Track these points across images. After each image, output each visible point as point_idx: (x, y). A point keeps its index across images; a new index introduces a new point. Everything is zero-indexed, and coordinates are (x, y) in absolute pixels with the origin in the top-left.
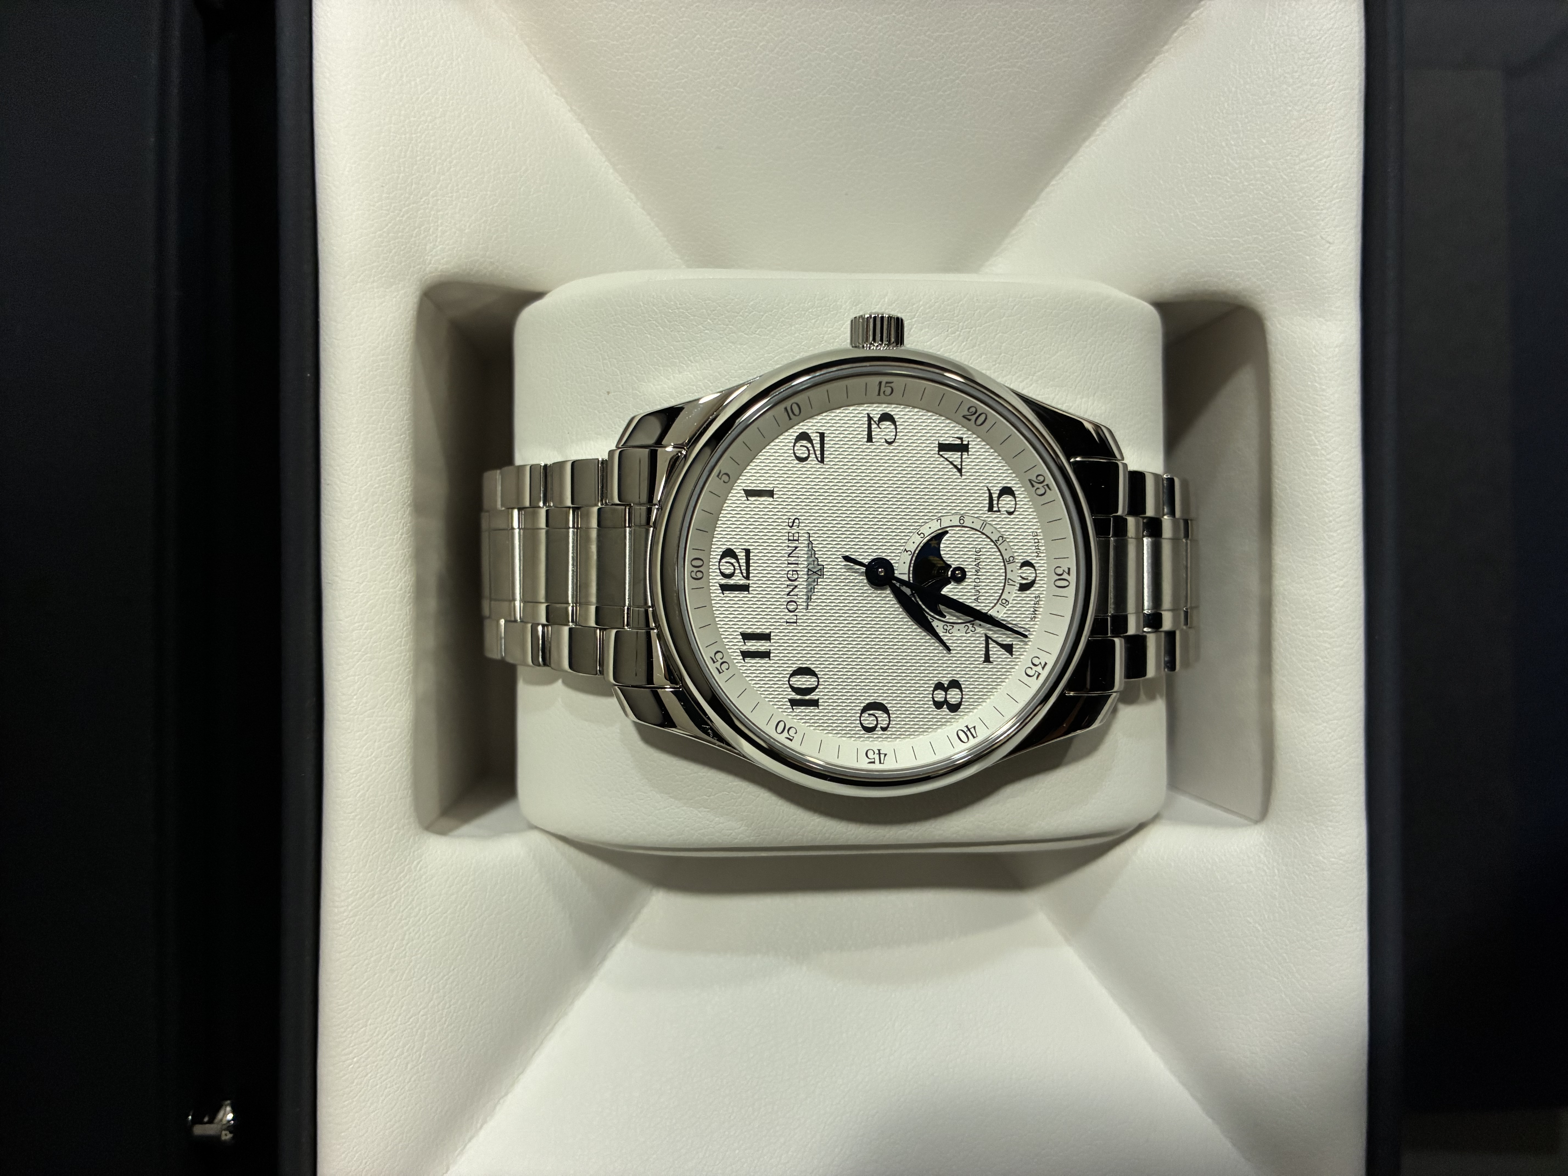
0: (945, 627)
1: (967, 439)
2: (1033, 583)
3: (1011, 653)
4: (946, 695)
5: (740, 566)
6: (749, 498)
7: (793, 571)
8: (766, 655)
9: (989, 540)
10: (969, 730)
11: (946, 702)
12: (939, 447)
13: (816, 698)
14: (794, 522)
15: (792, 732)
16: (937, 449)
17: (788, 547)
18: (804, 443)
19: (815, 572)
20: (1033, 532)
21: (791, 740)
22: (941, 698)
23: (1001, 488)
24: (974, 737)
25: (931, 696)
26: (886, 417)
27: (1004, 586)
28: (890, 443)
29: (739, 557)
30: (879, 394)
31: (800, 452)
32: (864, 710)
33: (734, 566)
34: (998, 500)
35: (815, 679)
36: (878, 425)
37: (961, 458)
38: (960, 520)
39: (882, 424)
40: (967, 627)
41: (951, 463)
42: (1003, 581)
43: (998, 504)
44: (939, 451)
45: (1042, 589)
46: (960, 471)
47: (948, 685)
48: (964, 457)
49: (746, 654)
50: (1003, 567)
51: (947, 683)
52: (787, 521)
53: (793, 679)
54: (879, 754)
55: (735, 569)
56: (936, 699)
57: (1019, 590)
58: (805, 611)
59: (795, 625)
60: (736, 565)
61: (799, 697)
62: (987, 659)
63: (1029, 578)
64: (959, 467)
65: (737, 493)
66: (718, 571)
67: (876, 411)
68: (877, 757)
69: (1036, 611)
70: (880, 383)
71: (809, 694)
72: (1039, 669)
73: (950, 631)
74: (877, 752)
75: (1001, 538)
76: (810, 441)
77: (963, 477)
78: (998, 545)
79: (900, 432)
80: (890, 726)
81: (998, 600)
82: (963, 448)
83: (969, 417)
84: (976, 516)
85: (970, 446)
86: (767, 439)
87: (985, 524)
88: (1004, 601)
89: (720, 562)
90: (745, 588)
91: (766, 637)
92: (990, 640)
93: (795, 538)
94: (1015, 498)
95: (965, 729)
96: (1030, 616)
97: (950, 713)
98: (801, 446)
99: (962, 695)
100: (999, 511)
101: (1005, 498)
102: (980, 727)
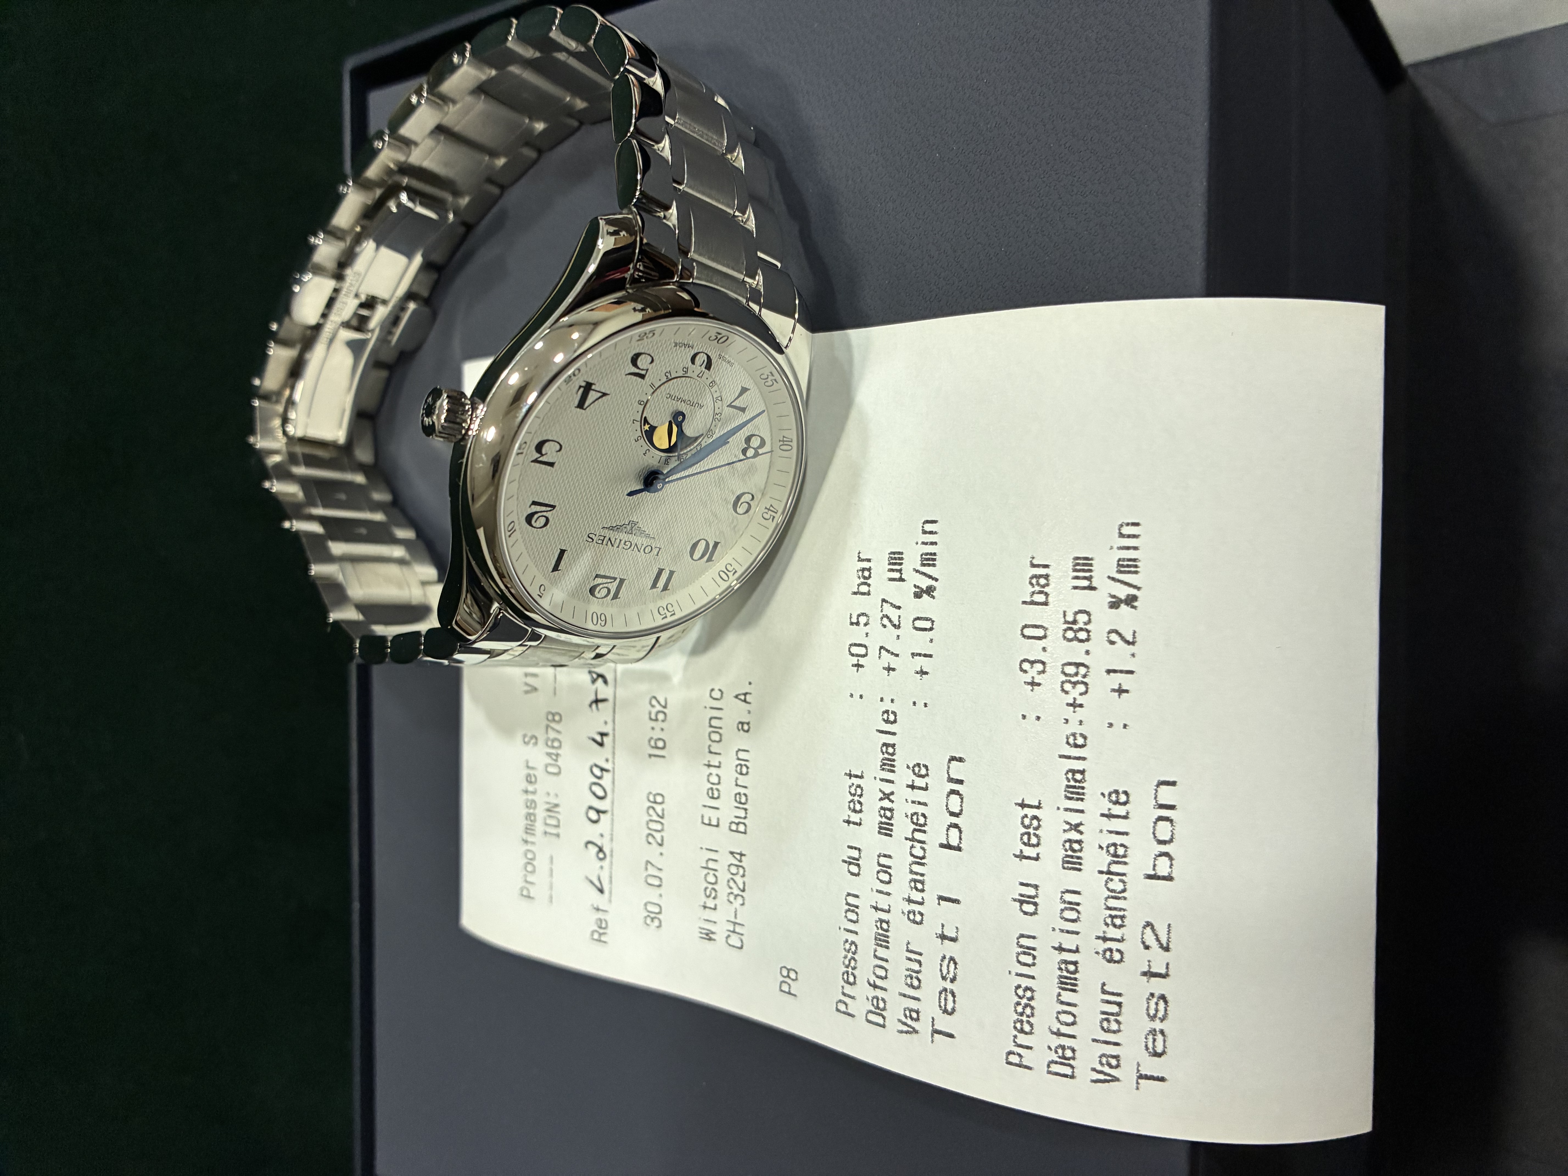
0: (709, 436)
1: (583, 382)
2: (708, 357)
3: (748, 390)
4: (752, 448)
5: (605, 583)
6: (560, 568)
8: (671, 574)
9: (664, 385)
10: (783, 441)
11: (756, 449)
12: (581, 407)
13: (713, 542)
15: (729, 567)
16: (581, 409)
18: (534, 518)
23: (631, 364)
24: (791, 441)
25: (748, 459)
26: (540, 447)
27: (701, 382)
28: (561, 448)
31: (540, 522)
32: (736, 509)
33: (604, 587)
34: (639, 369)
35: (702, 541)
36: (542, 455)
38: (640, 404)
39: (544, 451)
40: (716, 420)
41: (596, 400)
42: (696, 381)
43: (641, 370)
44: (583, 409)
45: (716, 351)
46: (604, 394)
49: (664, 591)
50: (688, 378)
53: (695, 557)
54: (769, 510)
56: (751, 456)
57: (709, 370)
61: (708, 556)
63: (704, 359)
64: (600, 394)
65: (552, 577)
66: (603, 600)
67: (532, 454)
68: (770, 512)
71: (709, 547)
72: (770, 378)
73: (713, 432)
74: (767, 511)
75: (667, 374)
76: (535, 514)
77: (611, 393)
78: (670, 378)
79: (555, 438)
81: (709, 389)
82: (588, 387)
84: (643, 391)
85: (589, 381)
87: (652, 385)
89: (596, 598)
90: (621, 582)
91: (660, 571)
92: (732, 404)
94: (642, 354)
95: (782, 443)
97: (764, 447)
98: (536, 521)
100: (647, 370)
101: (639, 363)
102: (786, 433)
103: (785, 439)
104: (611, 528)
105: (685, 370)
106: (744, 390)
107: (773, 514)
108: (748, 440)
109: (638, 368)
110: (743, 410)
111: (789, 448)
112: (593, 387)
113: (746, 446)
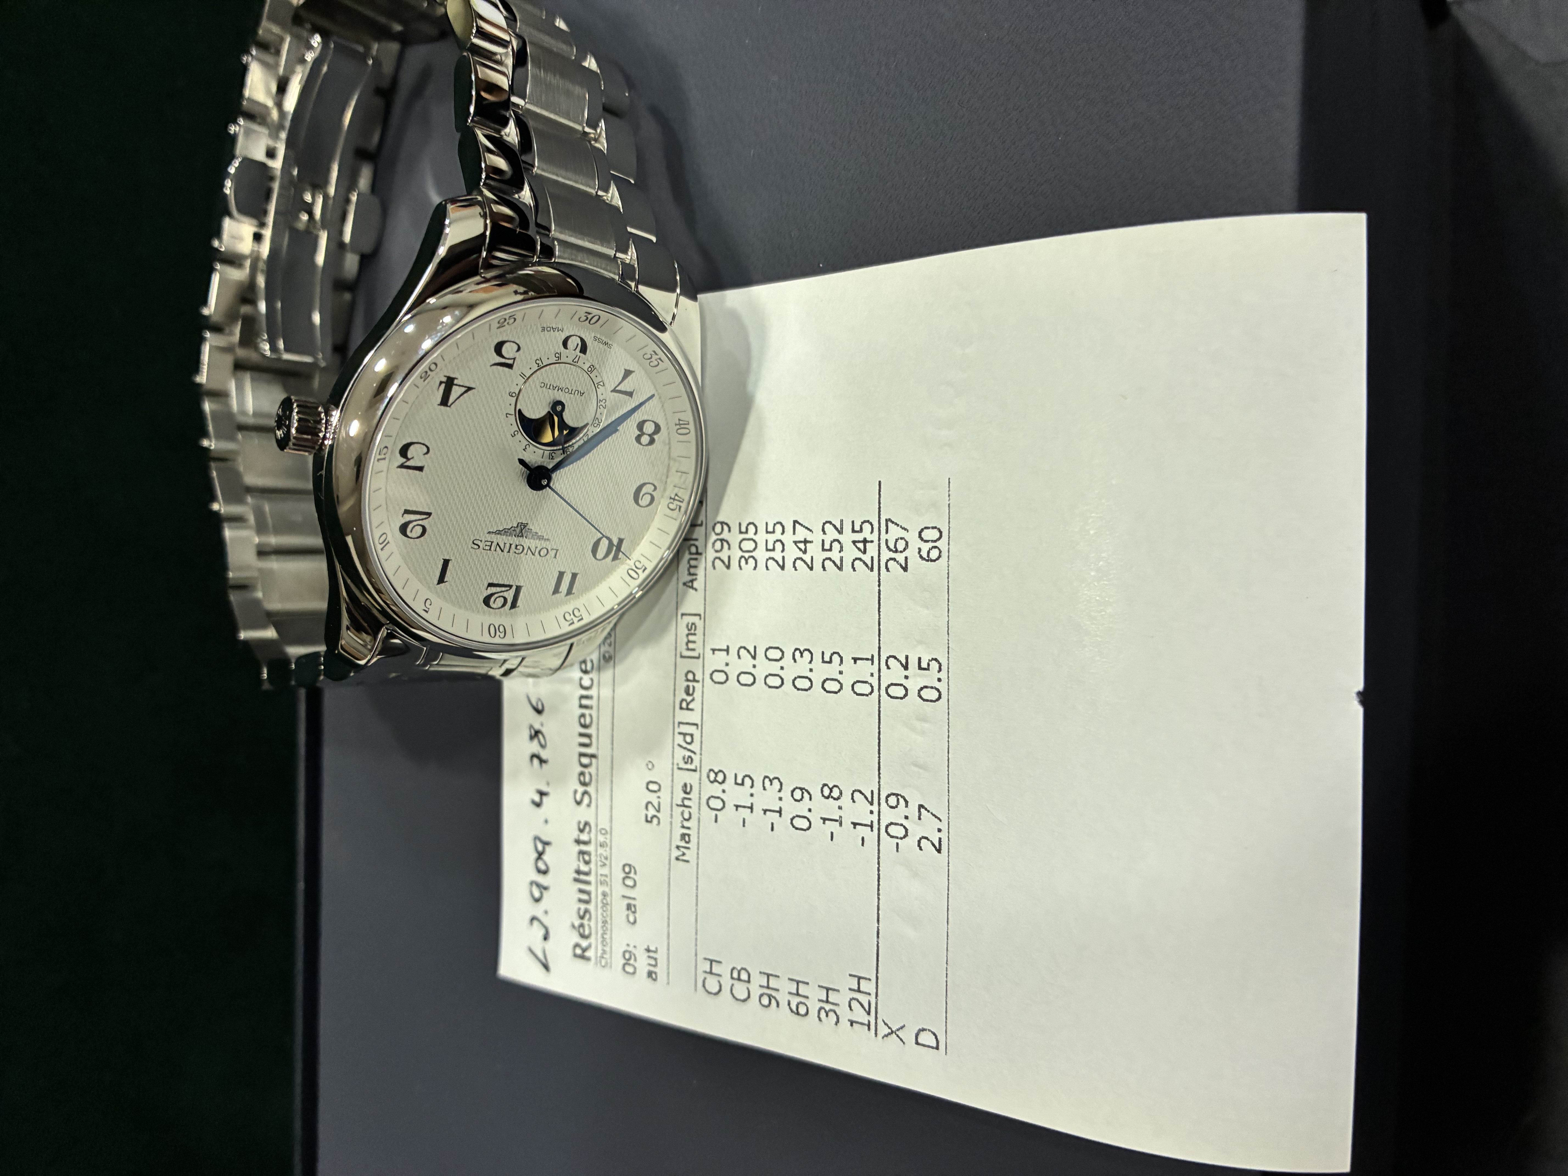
0: (595, 425)
1: (443, 377)
2: (582, 340)
3: (632, 373)
4: (647, 434)
5: (499, 592)
6: (446, 580)
7: (516, 548)
8: (574, 576)
9: (536, 373)
10: (680, 424)
11: (651, 435)
12: (443, 405)
13: (617, 539)
15: (638, 564)
16: (445, 407)
17: (495, 550)
18: (409, 528)
21: (646, 568)
22: (646, 438)
23: (495, 353)
25: (643, 447)
26: (403, 450)
27: (578, 366)
28: (428, 450)
29: (493, 592)
30: (384, 458)
31: (416, 532)
32: (636, 502)
33: (499, 597)
34: (505, 358)
35: (604, 539)
36: (408, 459)
37: (458, 385)
38: (512, 396)
39: (409, 455)
40: (601, 407)
41: (461, 396)
42: (574, 367)
43: (508, 359)
44: (447, 406)
46: (469, 389)
49: (570, 593)
50: (563, 365)
53: (598, 557)
54: (674, 499)
56: (647, 443)
57: (585, 354)
58: (551, 542)
61: (613, 554)
63: (578, 343)
64: (465, 389)
66: (500, 610)
67: (395, 459)
68: (676, 502)
71: (613, 545)
72: (655, 357)
73: (600, 421)
74: (672, 501)
75: (538, 362)
76: (409, 523)
77: (477, 387)
78: (542, 365)
79: (420, 440)
80: (655, 483)
81: (588, 375)
82: (450, 383)
85: (449, 375)
87: (522, 375)
88: (590, 370)
89: (493, 608)
90: (518, 589)
91: (561, 574)
92: (617, 389)
93: (490, 544)
94: (506, 341)
97: (661, 435)
98: (412, 531)
99: (650, 421)
100: (514, 359)
101: (504, 351)
102: (682, 416)
103: (681, 422)
104: (499, 532)
105: (557, 355)
106: (628, 373)
107: (679, 503)
108: (640, 426)
109: (503, 357)
110: (630, 394)
111: (687, 431)
112: (456, 382)
113: (639, 433)
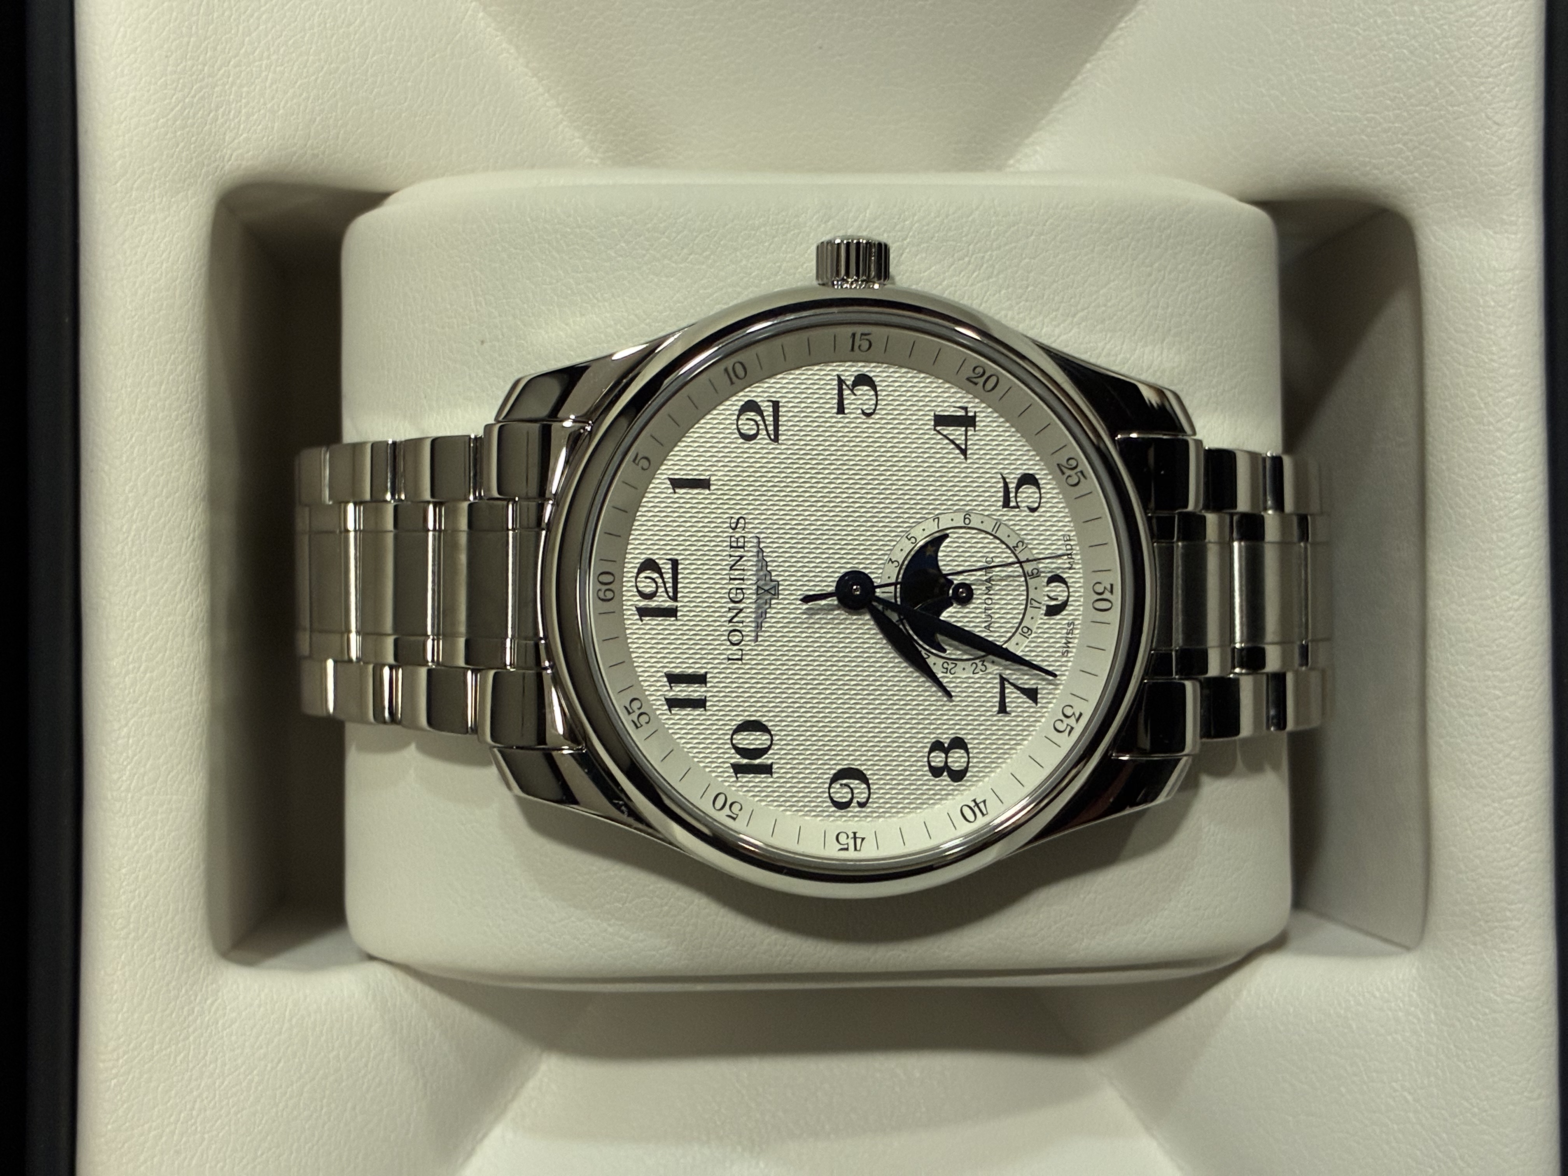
0: (945, 665)
1: (974, 410)
2: (1064, 605)
3: (1035, 701)
4: (947, 758)
5: (664, 583)
6: (677, 491)
7: (737, 589)
8: (700, 703)
9: (1004, 546)
10: (977, 805)
11: (946, 767)
12: (935, 420)
13: (770, 762)
14: (737, 523)
15: (735, 808)
16: (933, 423)
17: (731, 556)
18: (752, 415)
19: (767, 591)
20: (1064, 536)
21: (734, 819)
22: (940, 761)
23: (1019, 476)
24: (983, 815)
25: (926, 759)
26: (863, 380)
27: (1026, 609)
28: (868, 415)
29: (663, 571)
30: (853, 349)
31: (746, 427)
32: (835, 779)
33: (656, 583)
34: (1016, 492)
35: (768, 737)
36: (852, 390)
37: (966, 435)
38: (965, 519)
39: (858, 390)
40: (975, 665)
41: (952, 442)
42: (1024, 602)
43: (1016, 497)
44: (935, 425)
45: (1077, 613)
46: (964, 452)
47: (949, 745)
48: (969, 433)
49: (673, 703)
50: (1024, 583)
51: (948, 741)
52: (728, 520)
53: (738, 737)
54: (855, 838)
55: (657, 587)
56: (933, 764)
57: (1046, 615)
58: (753, 644)
59: (740, 662)
60: (660, 581)
61: (745, 761)
62: (1003, 709)
63: (1060, 598)
64: (963, 447)
65: (660, 484)
66: (635, 590)
67: (850, 371)
68: (851, 842)
69: (1070, 643)
70: (854, 335)
71: (760, 757)
72: (1072, 722)
73: (953, 671)
74: (851, 835)
75: (1020, 544)
76: (760, 412)
77: (969, 461)
78: (1017, 552)
79: (881, 400)
80: (870, 800)
81: (1018, 628)
82: (968, 421)
83: (974, 380)
84: (987, 513)
85: (977, 419)
86: (700, 411)
87: (998, 524)
88: (1025, 630)
89: (637, 577)
90: (671, 612)
91: (701, 679)
92: (1006, 683)
93: (740, 544)
94: (1039, 488)
95: (972, 804)
96: (1061, 650)
97: (952, 783)
98: (748, 419)
99: (969, 758)
100: (1018, 507)
101: (1026, 489)
102: (992, 802)
103: (982, 809)
105: (1035, 572)
106: (1032, 694)
107: (851, 847)
108: (957, 743)
109: (1017, 490)
112: (970, 430)
